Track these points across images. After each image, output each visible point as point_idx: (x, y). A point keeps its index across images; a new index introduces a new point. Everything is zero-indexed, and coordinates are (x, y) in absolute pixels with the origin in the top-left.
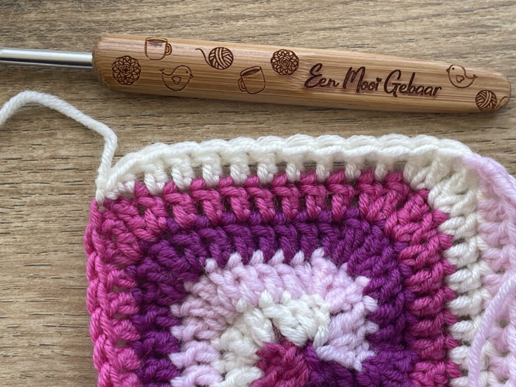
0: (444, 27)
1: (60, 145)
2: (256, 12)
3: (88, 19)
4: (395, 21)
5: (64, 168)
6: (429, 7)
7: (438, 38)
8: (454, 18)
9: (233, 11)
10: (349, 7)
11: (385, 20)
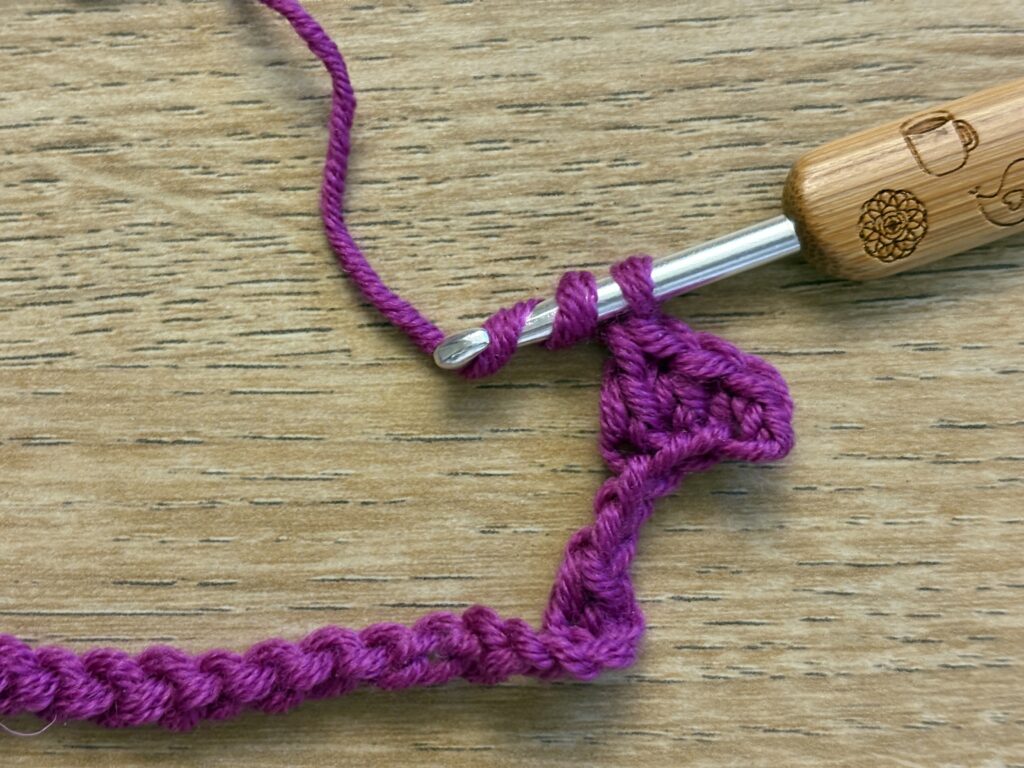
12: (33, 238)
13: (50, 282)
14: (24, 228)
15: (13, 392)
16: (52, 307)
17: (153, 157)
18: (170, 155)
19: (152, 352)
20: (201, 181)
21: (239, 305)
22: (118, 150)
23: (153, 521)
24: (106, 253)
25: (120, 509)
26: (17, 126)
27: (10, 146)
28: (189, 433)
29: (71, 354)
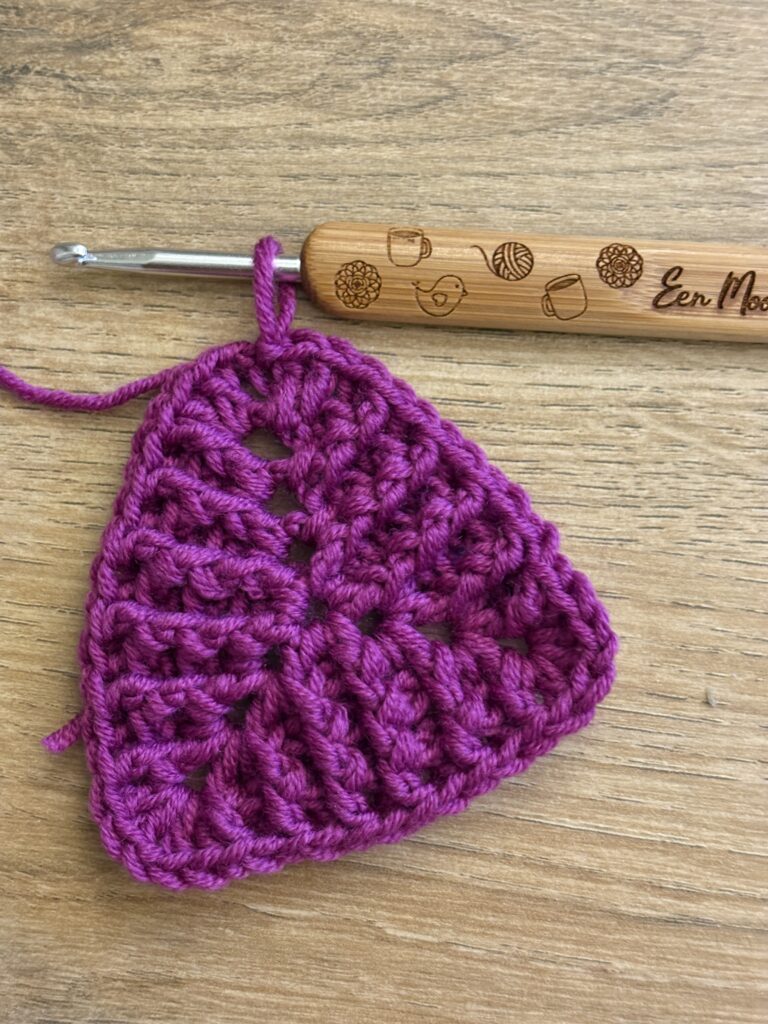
0: (680, 190)
1: (23, 326)
2: (366, 134)
3: (87, 120)
4: (599, 171)
5: (26, 364)
6: (660, 153)
7: (668, 207)
8: (699, 176)
9: (328, 129)
10: (523, 140)
11: (583, 168)
12: (620, 463)
13: (627, 493)
14: (615, 456)
15: (596, 561)
16: (626, 509)
17: (704, 420)
18: (714, 419)
19: (687, 546)
20: (733, 438)
21: (748, 522)
22: (681, 412)
23: (677, 656)
24: (666, 478)
25: (656, 645)
26: (619, 389)
27: (613, 402)
28: (706, 602)
29: (636, 541)
